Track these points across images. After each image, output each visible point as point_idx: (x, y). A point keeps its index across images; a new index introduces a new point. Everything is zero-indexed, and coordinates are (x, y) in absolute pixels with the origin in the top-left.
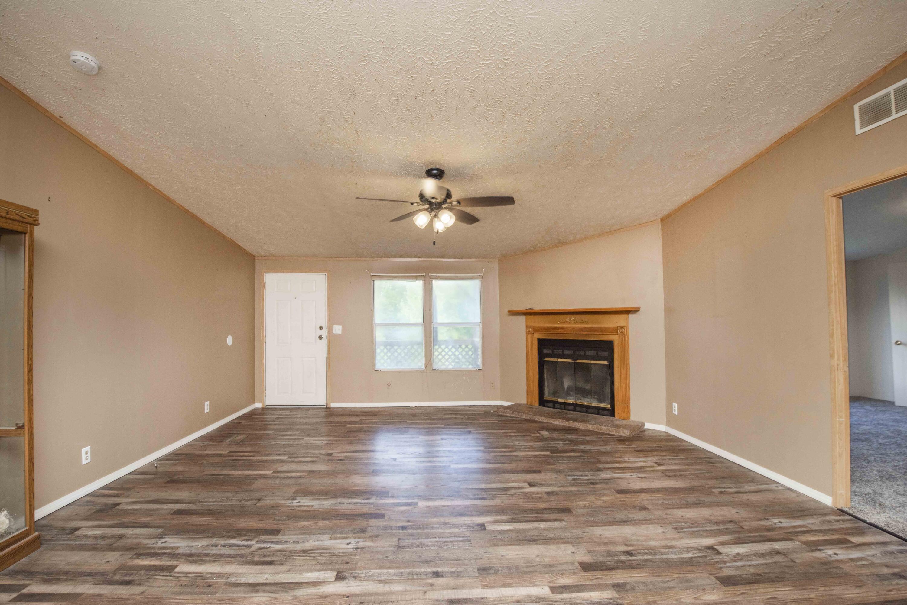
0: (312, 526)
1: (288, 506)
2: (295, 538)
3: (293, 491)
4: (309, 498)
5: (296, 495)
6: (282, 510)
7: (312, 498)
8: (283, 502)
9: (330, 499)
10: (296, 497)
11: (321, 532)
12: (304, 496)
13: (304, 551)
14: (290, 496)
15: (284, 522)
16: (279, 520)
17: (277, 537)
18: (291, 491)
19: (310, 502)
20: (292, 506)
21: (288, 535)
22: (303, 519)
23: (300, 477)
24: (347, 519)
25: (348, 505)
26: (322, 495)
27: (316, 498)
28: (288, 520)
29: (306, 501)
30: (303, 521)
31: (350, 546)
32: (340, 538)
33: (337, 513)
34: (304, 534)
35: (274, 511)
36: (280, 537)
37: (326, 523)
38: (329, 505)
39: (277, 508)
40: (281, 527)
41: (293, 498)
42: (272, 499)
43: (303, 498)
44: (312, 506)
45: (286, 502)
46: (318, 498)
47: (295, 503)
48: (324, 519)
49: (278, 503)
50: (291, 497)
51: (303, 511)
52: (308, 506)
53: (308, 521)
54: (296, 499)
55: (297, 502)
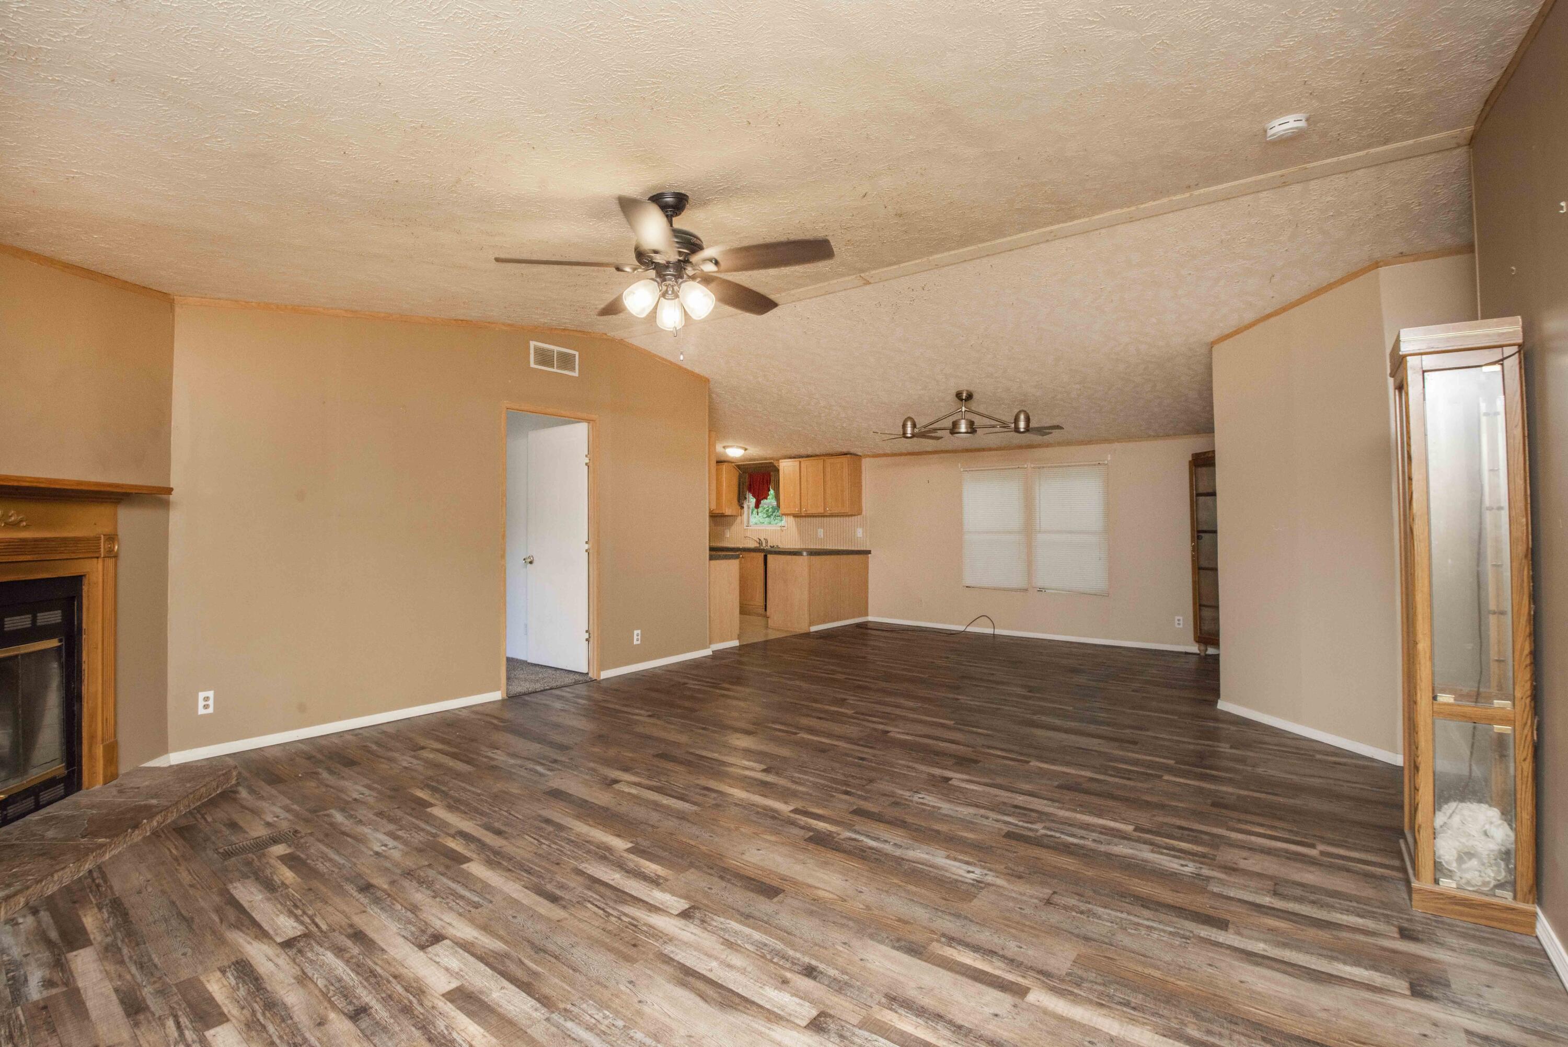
0: (958, 828)
1: (990, 870)
2: (985, 822)
3: (976, 902)
4: (948, 874)
5: (973, 889)
6: (1002, 867)
7: (942, 873)
8: (999, 882)
9: (911, 859)
10: (973, 885)
11: (949, 819)
12: (957, 881)
13: (977, 806)
14: (984, 892)
15: (1000, 846)
16: (1006, 850)
17: (1010, 830)
18: (981, 903)
19: (949, 865)
20: (984, 868)
21: (994, 828)
22: (969, 841)
23: (952, 940)
24: (906, 822)
25: (889, 840)
26: (921, 872)
27: (935, 871)
28: (992, 847)
29: (954, 870)
30: (968, 839)
31: (921, 796)
32: (929, 806)
33: (915, 834)
34: (972, 823)
35: (1016, 869)
36: (1006, 829)
37: (937, 827)
38: (920, 849)
39: (1010, 872)
40: (1004, 840)
41: (980, 885)
42: (1021, 894)
43: (960, 879)
44: (948, 857)
45: (994, 879)
46: (931, 869)
47: (977, 873)
48: (938, 832)
49: (1008, 881)
50: (982, 888)
51: (966, 853)
52: (955, 859)
53: (962, 837)
54: (974, 880)
55: (973, 872)
